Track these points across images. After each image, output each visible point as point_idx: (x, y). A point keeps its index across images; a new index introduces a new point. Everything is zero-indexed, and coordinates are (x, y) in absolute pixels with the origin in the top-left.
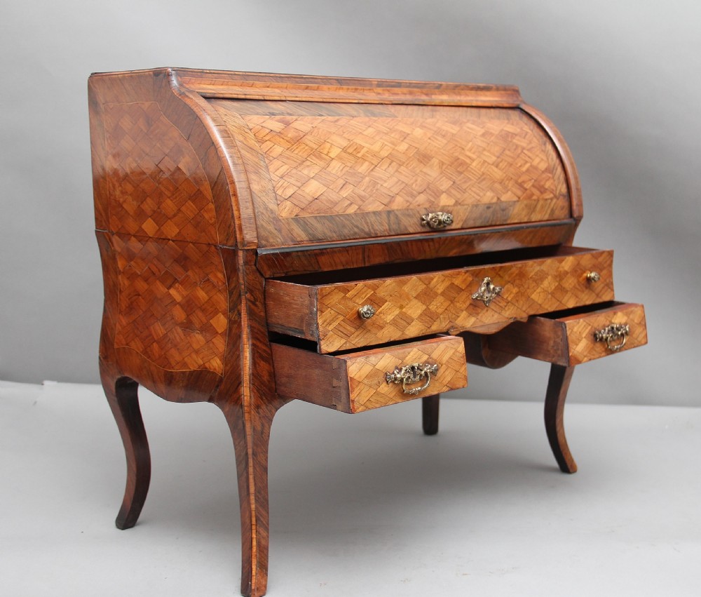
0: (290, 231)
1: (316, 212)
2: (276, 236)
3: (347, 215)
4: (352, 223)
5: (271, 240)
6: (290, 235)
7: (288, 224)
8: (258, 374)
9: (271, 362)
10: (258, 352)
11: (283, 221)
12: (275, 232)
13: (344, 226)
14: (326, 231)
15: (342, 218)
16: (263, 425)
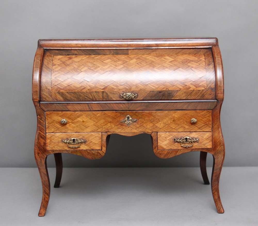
0: (56, 96)
1: (68, 90)
2: (49, 98)
3: (83, 92)
4: (84, 95)
5: (47, 99)
6: (55, 98)
7: (55, 94)
8: (39, 142)
9: (45, 139)
10: (40, 135)
11: (53, 93)
12: (49, 96)
13: (80, 96)
14: (72, 97)
15: (80, 93)
16: (41, 159)
